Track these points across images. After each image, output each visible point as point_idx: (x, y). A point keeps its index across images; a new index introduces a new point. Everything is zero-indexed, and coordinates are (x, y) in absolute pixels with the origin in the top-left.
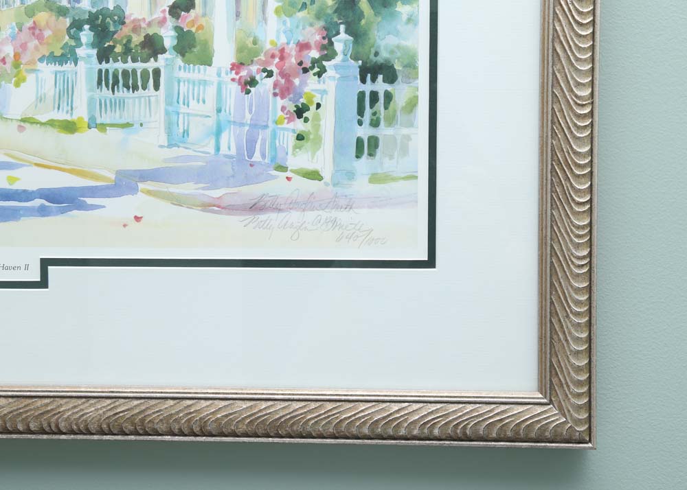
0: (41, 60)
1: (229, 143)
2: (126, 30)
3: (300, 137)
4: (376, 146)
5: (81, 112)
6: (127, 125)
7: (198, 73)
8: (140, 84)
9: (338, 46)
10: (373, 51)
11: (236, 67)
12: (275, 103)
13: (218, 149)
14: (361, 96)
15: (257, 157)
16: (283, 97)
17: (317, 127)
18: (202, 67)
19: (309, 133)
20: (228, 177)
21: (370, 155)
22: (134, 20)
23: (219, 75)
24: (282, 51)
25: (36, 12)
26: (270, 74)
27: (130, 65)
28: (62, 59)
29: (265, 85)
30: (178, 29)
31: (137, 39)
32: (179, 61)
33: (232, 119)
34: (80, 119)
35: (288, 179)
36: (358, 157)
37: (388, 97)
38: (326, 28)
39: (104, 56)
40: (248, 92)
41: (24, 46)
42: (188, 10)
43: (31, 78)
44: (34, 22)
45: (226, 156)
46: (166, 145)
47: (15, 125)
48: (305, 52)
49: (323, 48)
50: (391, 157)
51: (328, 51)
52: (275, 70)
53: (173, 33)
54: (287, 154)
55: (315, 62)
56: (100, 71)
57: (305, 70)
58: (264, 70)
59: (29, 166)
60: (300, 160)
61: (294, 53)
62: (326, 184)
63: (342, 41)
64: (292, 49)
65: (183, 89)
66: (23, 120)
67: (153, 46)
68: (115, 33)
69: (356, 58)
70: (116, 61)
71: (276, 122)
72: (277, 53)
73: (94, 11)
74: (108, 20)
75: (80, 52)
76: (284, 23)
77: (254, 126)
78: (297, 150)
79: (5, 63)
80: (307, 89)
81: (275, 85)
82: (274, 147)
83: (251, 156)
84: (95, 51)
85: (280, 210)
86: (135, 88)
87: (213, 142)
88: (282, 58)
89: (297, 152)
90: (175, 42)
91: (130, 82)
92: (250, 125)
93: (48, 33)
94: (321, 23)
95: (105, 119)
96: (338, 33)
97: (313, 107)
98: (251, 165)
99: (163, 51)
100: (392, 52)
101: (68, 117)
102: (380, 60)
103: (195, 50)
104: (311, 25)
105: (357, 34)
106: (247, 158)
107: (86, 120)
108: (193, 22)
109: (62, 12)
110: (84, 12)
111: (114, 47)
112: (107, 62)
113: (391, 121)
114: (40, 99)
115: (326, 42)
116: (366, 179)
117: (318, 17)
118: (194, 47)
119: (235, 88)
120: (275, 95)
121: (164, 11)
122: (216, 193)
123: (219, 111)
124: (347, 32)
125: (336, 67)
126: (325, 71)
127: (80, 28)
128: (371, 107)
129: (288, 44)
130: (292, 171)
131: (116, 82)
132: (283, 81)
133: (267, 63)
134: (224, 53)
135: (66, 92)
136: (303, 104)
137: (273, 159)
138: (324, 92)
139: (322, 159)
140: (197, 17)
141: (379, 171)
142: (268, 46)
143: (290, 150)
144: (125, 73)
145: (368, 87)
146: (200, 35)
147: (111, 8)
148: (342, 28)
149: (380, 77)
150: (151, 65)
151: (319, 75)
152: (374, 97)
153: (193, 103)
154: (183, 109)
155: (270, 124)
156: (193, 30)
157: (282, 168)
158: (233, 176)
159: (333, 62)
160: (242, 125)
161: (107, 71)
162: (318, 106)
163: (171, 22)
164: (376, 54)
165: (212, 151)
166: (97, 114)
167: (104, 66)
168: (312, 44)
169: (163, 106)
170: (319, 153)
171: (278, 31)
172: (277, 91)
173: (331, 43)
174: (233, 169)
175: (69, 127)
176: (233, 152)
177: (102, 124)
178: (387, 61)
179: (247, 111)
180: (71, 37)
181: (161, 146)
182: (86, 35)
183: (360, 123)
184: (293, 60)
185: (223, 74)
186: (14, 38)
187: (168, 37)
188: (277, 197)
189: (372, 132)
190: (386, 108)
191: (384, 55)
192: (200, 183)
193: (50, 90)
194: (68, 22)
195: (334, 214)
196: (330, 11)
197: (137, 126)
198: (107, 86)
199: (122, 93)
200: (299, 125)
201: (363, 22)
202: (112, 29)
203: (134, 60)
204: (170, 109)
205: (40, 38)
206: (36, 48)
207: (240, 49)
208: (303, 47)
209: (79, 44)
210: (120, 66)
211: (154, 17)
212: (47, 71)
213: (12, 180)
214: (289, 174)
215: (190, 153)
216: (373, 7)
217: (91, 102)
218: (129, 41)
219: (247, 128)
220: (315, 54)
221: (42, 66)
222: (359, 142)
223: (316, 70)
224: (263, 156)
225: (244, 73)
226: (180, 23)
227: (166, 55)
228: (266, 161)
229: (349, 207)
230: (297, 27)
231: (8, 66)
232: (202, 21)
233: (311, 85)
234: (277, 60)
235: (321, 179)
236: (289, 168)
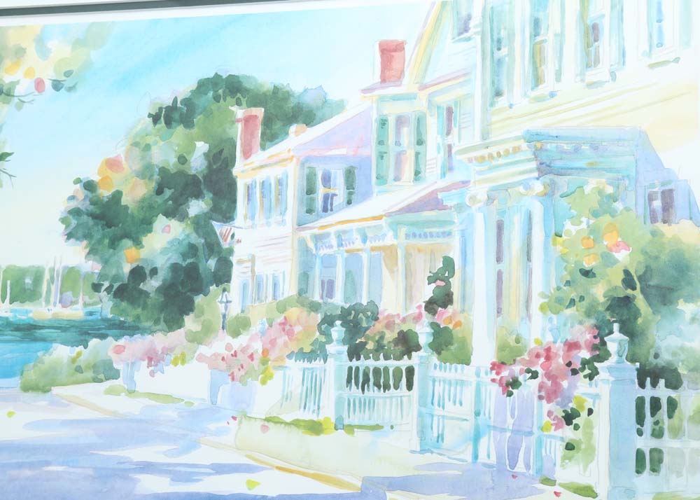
0: (289, 357)
1: (489, 449)
2: (379, 326)
3: (570, 447)
4: (660, 461)
5: (328, 413)
6: (377, 427)
7: (455, 372)
8: (391, 383)
9: (612, 346)
10: (652, 352)
11: (497, 366)
12: (541, 407)
13: (476, 457)
14: (640, 402)
15: (520, 467)
16: (549, 401)
17: (589, 436)
18: (459, 366)
19: (580, 442)
20: (487, 489)
21: (653, 470)
22: (388, 316)
23: (478, 375)
24: (548, 350)
25: (287, 307)
26: (535, 375)
27: (382, 363)
28: (310, 356)
29: (530, 387)
30: (434, 325)
31: (390, 336)
32: (434, 359)
33: (492, 424)
34: (327, 419)
35: (557, 494)
36: (638, 472)
37: (672, 404)
38: (598, 327)
39: (355, 353)
40: (510, 394)
41: (273, 342)
42: (445, 306)
43: (278, 375)
44: (285, 318)
45: (485, 465)
46: (418, 449)
47: (259, 424)
48: (575, 352)
49: (594, 348)
50: (679, 474)
51: (600, 352)
52: (541, 371)
53: (429, 330)
54: (555, 464)
55: (585, 363)
56: (350, 369)
57: (575, 372)
58: (528, 371)
59: (270, 469)
60: (570, 473)
61: (561, 353)
63: (616, 341)
64: (559, 348)
65: (439, 389)
66: (267, 420)
67: (407, 344)
68: (367, 329)
69: (632, 359)
70: (367, 358)
71: (542, 429)
72: (543, 352)
73: (347, 306)
74: (361, 315)
75: (330, 348)
76: (550, 320)
77: (516, 432)
78: (567, 461)
79: (252, 360)
80: (577, 393)
81: (541, 387)
82: (539, 455)
83: (513, 466)
84: (345, 348)
86: (386, 387)
87: (470, 449)
88: (548, 358)
89: (566, 464)
90: (431, 339)
91: (380, 380)
92: (512, 431)
93: (298, 329)
94: (592, 321)
95: (355, 419)
96: (611, 332)
97: (584, 413)
98: (514, 477)
99: (418, 348)
100: (674, 354)
101: (314, 417)
102: (660, 362)
103: (452, 348)
104: (581, 323)
105: (630, 330)
106: (508, 468)
107: (333, 421)
108: (450, 319)
109: (314, 307)
110: (336, 307)
111: (366, 343)
112: (358, 359)
113: (677, 432)
114: (287, 397)
115: (597, 341)
117: (588, 314)
118: (451, 343)
119: (496, 389)
120: (540, 398)
121: (419, 307)
123: (477, 414)
124: (621, 331)
125: (610, 369)
126: (597, 373)
127: (331, 324)
128: (653, 414)
129: (555, 342)
130: (561, 485)
131: (366, 381)
132: (549, 383)
133: (531, 362)
134: (484, 351)
135: (313, 390)
136: (572, 409)
137: (539, 471)
138: (596, 397)
139: (596, 473)
140: (454, 313)
141: (665, 490)
142: (532, 345)
143: (559, 462)
144: (377, 371)
145: (648, 393)
146: (458, 333)
147: (365, 304)
148: (616, 327)
149: (662, 382)
150: (404, 363)
151: (591, 377)
152: (656, 404)
153: (449, 405)
154: (438, 411)
155: (535, 430)
156: (451, 326)
157: (549, 481)
158: (493, 488)
159: (606, 364)
160: (503, 430)
161: (357, 368)
162: (590, 412)
163: (427, 318)
164: (656, 356)
165: (469, 458)
166: (345, 415)
167: (355, 363)
168: (582, 343)
169: (415, 406)
170: (592, 465)
171: (543, 329)
172: (543, 394)
173: (604, 343)
174: (493, 480)
175: (315, 428)
176: (493, 460)
177: (350, 425)
178: (669, 363)
179: (509, 414)
180: (322, 333)
181: (413, 452)
182: (338, 331)
183: (640, 433)
184: (561, 361)
185: (482, 374)
186: (263, 333)
187: (424, 334)
189: (654, 443)
190: (670, 417)
191: (665, 357)
192: (456, 494)
193: (297, 388)
194: (319, 317)
196: (601, 309)
197: (387, 428)
198: (357, 384)
199: (372, 392)
200: (568, 433)
201: (640, 321)
202: (364, 325)
203: (386, 358)
204: (424, 410)
205: (290, 333)
206: (286, 345)
207: (502, 348)
208: (572, 346)
209: (330, 341)
210: (371, 363)
211: (410, 312)
212: (295, 368)
213: (251, 484)
214: (557, 488)
215: (445, 459)
216: (650, 305)
217: (339, 400)
218: (382, 338)
219: (508, 434)
220: (585, 354)
221: (291, 363)
222: (640, 455)
223: (587, 371)
224: (528, 466)
225: (505, 373)
226: (436, 319)
227: (421, 353)
228: (531, 472)
230: (565, 325)
231: (256, 363)
232: (461, 318)
233: (581, 388)
234: (542, 360)
235: (595, 495)
236: (557, 482)
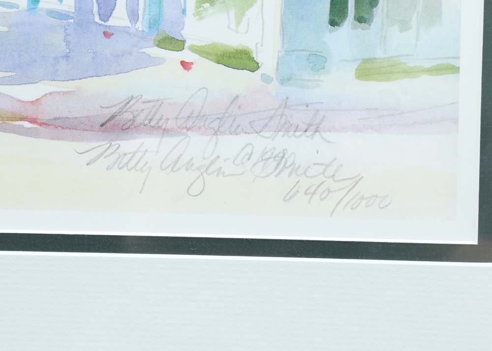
4: (374, 2)
15: (119, 18)
20: (56, 59)
21: (360, 19)
35: (185, 65)
36: (333, 23)
45: (52, 13)
50: (404, 25)
54: (184, 12)
62: (266, 79)
78: (207, 5)
83: (106, 16)
85: (166, 132)
89: (206, 10)
98: (107, 35)
106: (97, 19)
116: (350, 72)
122: (27, 93)
130: (194, 49)
137: (154, 23)
141: (379, 54)
143: (190, 5)
157: (172, 43)
158: (67, 57)
165: (23, 2)
170: (252, 13)
174: (68, 43)
176: (69, 5)
188: (160, 103)
195: (282, 142)
214: (186, 55)
224: (133, 16)
228: (139, 26)
229: (313, 128)
235: (253, 66)
236: (187, 45)
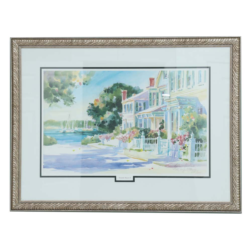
0: (134, 138)
1: (170, 154)
2: (151, 132)
3: (184, 153)
4: (199, 154)
5: (142, 148)
6: (151, 150)
7: (164, 140)
8: (153, 142)
9: (192, 136)
10: (198, 137)
11: (172, 139)
12: (179, 147)
13: (168, 155)
14: (196, 145)
15: (176, 156)
16: (181, 145)
17: (187, 151)
18: (165, 139)
19: (186, 152)
21: (198, 156)
22: (152, 130)
23: (168, 141)
24: (181, 136)
25: (133, 129)
26: (178, 141)
27: (151, 139)
28: (138, 138)
29: (178, 143)
30: (161, 132)
31: (153, 134)
32: (161, 138)
33: (171, 149)
34: (141, 149)
35: (182, 161)
36: (195, 157)
37: (201, 145)
38: (189, 132)
39: (146, 137)
40: (174, 144)
41: (131, 135)
42: (163, 129)
43: (132, 141)
44: (133, 131)
45: (170, 156)
47: (129, 150)
48: (185, 137)
49: (189, 136)
50: (202, 157)
51: (190, 137)
52: (179, 140)
53: (160, 133)
55: (187, 138)
56: (145, 140)
57: (185, 140)
58: (177, 140)
59: (131, 158)
60: (184, 157)
61: (183, 137)
62: (189, 162)
63: (192, 135)
64: (182, 136)
65: (162, 143)
66: (130, 149)
67: (156, 135)
68: (148, 133)
69: (195, 138)
70: (148, 138)
71: (180, 150)
72: (180, 137)
73: (145, 129)
74: (147, 130)
75: (142, 136)
76: (181, 131)
77: (175, 150)
78: (184, 155)
80: (185, 144)
81: (179, 143)
82: (179, 155)
83: (174, 156)
84: (145, 136)
85: (180, 167)
86: (152, 143)
87: (167, 154)
88: (181, 138)
90: (160, 135)
92: (174, 150)
93: (135, 133)
94: (188, 131)
95: (146, 149)
96: (191, 133)
97: (187, 147)
98: (175, 158)
99: (158, 136)
100: (202, 137)
101: (139, 149)
102: (199, 138)
103: (164, 136)
104: (186, 132)
105: (195, 133)
107: (143, 149)
108: (164, 131)
109: (138, 129)
110: (143, 129)
111: (148, 135)
112: (147, 138)
113: (202, 150)
114: (134, 145)
115: (189, 135)
116: (197, 161)
117: (188, 130)
118: (164, 135)
119: (172, 143)
120: (179, 145)
121: (158, 129)
122: (168, 163)
123: (168, 148)
124: (193, 133)
125: (191, 139)
126: (189, 140)
127: (142, 132)
128: (198, 147)
129: (182, 135)
130: (183, 159)
131: (148, 142)
132: (181, 142)
133: (178, 139)
134: (169, 137)
135: (139, 144)
136: (185, 146)
138: (189, 144)
139: (189, 157)
140: (164, 130)
141: (199, 159)
142: (178, 135)
143: (182, 155)
144: (150, 140)
145: (197, 143)
146: (165, 133)
147: (148, 128)
148: (192, 132)
149: (200, 142)
150: (155, 139)
151: (188, 141)
152: (198, 145)
153: (163, 146)
154: (161, 147)
155: (178, 150)
156: (164, 132)
157: (181, 159)
158: (171, 160)
159: (190, 138)
160: (173, 150)
161: (147, 140)
162: (188, 147)
163: (159, 131)
164: (199, 137)
165: (167, 155)
166: (145, 148)
167: (146, 139)
168: (187, 135)
169: (157, 146)
170: (188, 156)
171: (180, 133)
172: (180, 144)
173: (190, 135)
175: (139, 151)
176: (171, 155)
177: (145, 150)
178: (201, 138)
179: (174, 148)
180: (140, 133)
181: (157, 154)
182: (143, 133)
183: (196, 150)
184: (183, 138)
185: (169, 141)
186: (129, 134)
187: (159, 134)
188: (180, 164)
189: (198, 152)
190: (201, 147)
191: (200, 137)
192: (165, 161)
193: (135, 143)
194: (139, 131)
195: (191, 167)
196: (190, 129)
197: (152, 150)
198: (147, 143)
199: (150, 144)
200: (184, 150)
201: (196, 131)
202: (148, 132)
203: (152, 138)
204: (159, 147)
205: (134, 133)
206: (133, 136)
207: (173, 136)
208: (185, 136)
209: (142, 135)
210: (149, 139)
211: (156, 130)
212: (135, 140)
213: (128, 161)
214: (182, 160)
215: (163, 156)
216: (198, 128)
217: (144, 146)
218: (151, 134)
219: (174, 151)
220: (187, 137)
221: (134, 139)
222: (196, 154)
223: (187, 140)
224: (177, 156)
225: (173, 140)
226: (161, 131)
227: (158, 137)
228: (178, 157)
229: (194, 166)
230: (184, 132)
231: (127, 139)
232: (165, 131)
233: (186, 143)
234: (180, 138)
235: (188, 161)
